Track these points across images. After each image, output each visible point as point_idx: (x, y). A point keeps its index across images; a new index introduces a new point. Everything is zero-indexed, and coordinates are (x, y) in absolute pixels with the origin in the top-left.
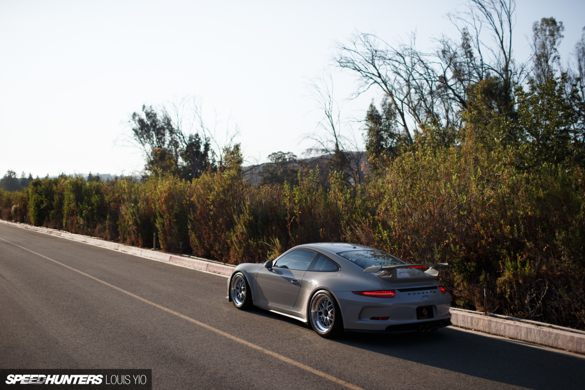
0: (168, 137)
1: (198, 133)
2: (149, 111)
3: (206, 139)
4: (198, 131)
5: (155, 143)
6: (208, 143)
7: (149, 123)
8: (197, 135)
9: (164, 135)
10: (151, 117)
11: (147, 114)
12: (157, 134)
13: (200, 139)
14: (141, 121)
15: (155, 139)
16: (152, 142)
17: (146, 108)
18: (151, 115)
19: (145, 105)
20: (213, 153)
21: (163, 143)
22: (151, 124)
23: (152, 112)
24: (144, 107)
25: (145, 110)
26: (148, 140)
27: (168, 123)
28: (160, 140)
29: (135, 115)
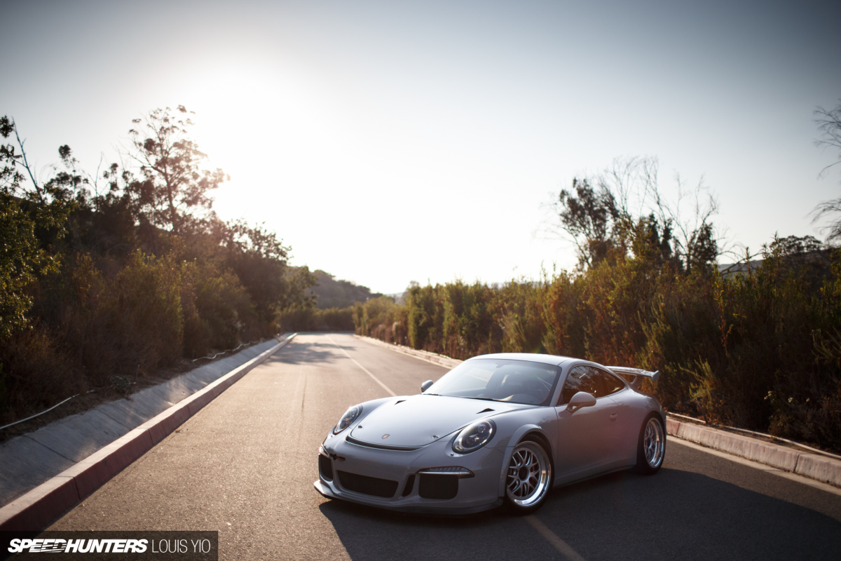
0: (610, 223)
1: (654, 213)
2: (582, 186)
3: (665, 223)
4: (653, 211)
5: (592, 232)
6: (670, 227)
7: (582, 203)
8: (652, 217)
9: (605, 221)
10: (586, 195)
11: (580, 192)
12: (594, 220)
13: (656, 222)
14: (572, 203)
15: (592, 227)
16: (587, 231)
17: (578, 183)
18: (585, 192)
19: (577, 179)
20: (677, 242)
21: (604, 232)
22: (586, 205)
23: (587, 188)
24: (575, 181)
25: (577, 186)
26: (583, 229)
27: (610, 203)
28: (600, 228)
29: (563, 193)
